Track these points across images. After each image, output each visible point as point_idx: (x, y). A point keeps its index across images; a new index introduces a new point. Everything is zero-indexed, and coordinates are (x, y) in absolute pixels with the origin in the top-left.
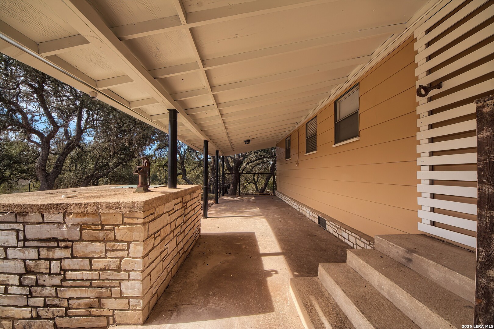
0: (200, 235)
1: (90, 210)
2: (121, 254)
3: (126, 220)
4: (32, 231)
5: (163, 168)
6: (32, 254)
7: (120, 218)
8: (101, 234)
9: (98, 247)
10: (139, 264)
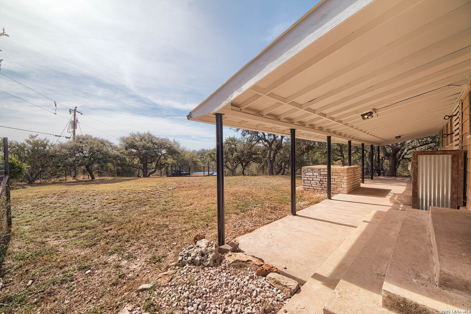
0: (360, 187)
1: (334, 169)
2: (341, 179)
3: (342, 172)
4: (322, 173)
5: (324, 155)
6: (322, 177)
7: (341, 171)
8: (337, 174)
9: (336, 177)
10: (346, 181)
